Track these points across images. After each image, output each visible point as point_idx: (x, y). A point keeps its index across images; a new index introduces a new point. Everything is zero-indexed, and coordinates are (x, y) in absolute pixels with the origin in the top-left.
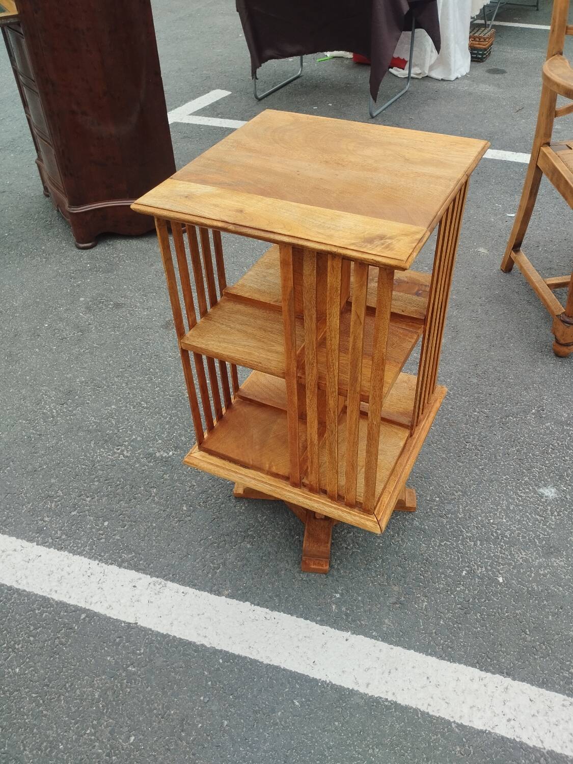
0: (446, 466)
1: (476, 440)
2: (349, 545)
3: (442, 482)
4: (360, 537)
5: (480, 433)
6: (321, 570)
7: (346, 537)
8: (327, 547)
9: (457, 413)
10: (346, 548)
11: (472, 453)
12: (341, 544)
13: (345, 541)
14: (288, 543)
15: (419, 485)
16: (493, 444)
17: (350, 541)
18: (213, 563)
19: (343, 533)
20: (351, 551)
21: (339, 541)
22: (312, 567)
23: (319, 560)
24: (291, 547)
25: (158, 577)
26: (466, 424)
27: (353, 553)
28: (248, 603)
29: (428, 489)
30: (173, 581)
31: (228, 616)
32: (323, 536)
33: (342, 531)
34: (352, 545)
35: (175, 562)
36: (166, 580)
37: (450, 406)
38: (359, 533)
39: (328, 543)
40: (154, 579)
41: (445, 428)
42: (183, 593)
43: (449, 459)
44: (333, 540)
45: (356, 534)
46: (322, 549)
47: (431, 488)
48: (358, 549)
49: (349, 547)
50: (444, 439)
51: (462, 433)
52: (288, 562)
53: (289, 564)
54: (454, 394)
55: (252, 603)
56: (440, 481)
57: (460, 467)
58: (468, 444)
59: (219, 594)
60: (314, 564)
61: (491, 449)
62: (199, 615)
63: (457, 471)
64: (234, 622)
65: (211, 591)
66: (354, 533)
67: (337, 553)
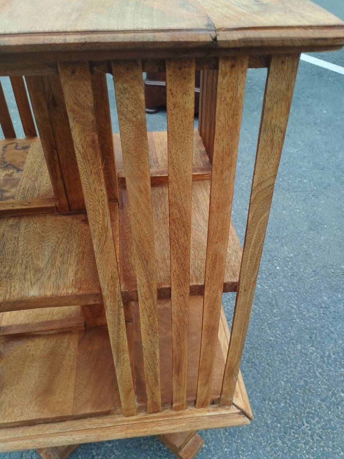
0: (262, 436)
1: (319, 426)
2: (98, 455)
3: (243, 451)
4: (114, 454)
5: (330, 420)
9: (322, 382)
11: (303, 438)
15: (217, 437)
16: (335, 443)
17: (103, 451)
26: (322, 400)
29: (222, 448)
37: (320, 370)
38: (118, 449)
41: (297, 391)
43: (272, 429)
45: (114, 448)
47: (226, 450)
50: (286, 402)
51: (310, 408)
54: (335, 360)
56: (242, 448)
57: (276, 446)
58: (306, 425)
61: (328, 447)
63: (268, 449)
66: (112, 446)
67: (81, 455)
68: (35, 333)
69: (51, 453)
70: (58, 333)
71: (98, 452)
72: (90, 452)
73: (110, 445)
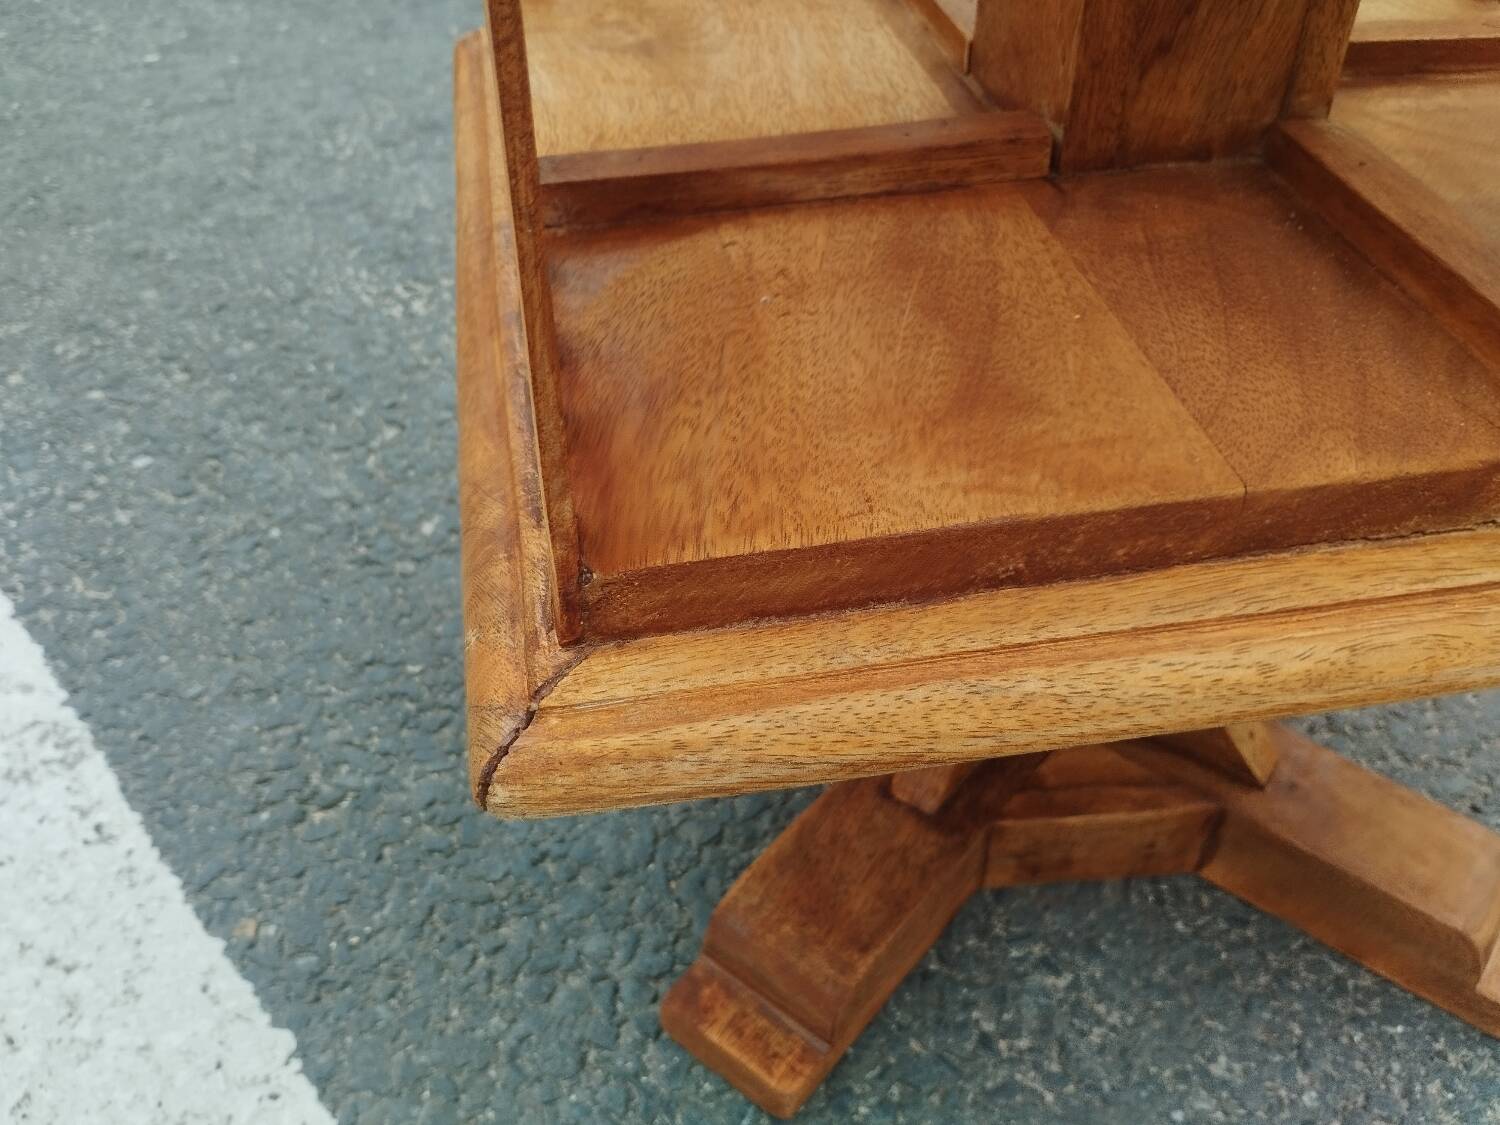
2: (1011, 1031)
4: (1099, 1022)
6: (752, 1080)
7: (1021, 977)
8: (847, 968)
10: (986, 1041)
12: (968, 1005)
13: (1001, 999)
14: (707, 854)
17: (1030, 1014)
18: (327, 773)
19: (1015, 953)
20: (1002, 1074)
21: (971, 984)
22: (714, 1035)
23: (776, 1022)
24: (703, 883)
25: (84, 716)
27: (1007, 1088)
28: (286, 1040)
30: (115, 761)
31: (145, 1048)
32: (860, 901)
33: (1014, 940)
34: (1023, 1043)
35: (199, 696)
36: (99, 743)
38: (1112, 999)
39: (865, 949)
40: (69, 715)
42: (98, 828)
44: (942, 959)
45: (1088, 995)
46: (816, 965)
48: (1049, 1079)
49: (1003, 1045)
52: (636, 942)
53: (631, 957)
55: (302, 1051)
59: (214, 920)
60: (736, 1028)
62: (51, 961)
64: (140, 1098)
65: (197, 889)
66: (1074, 986)
67: (919, 1037)
68: (756, 181)
69: (763, 1023)
70: (889, 194)
71: (1007, 1017)
72: (960, 1018)
73: (1063, 982)
